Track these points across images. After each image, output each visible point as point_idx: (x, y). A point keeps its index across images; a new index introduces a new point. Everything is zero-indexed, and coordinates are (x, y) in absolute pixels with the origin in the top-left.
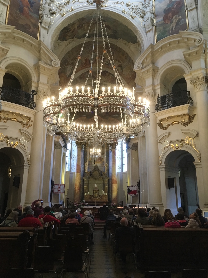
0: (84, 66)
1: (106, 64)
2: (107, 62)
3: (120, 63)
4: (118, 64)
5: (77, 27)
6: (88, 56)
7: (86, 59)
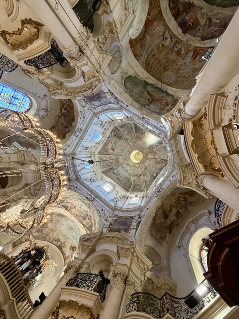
0: (202, 50)
1: (179, 44)
2: (176, 47)
3: (163, 43)
4: (165, 42)
5: (169, 105)
6: (190, 63)
7: (194, 59)
